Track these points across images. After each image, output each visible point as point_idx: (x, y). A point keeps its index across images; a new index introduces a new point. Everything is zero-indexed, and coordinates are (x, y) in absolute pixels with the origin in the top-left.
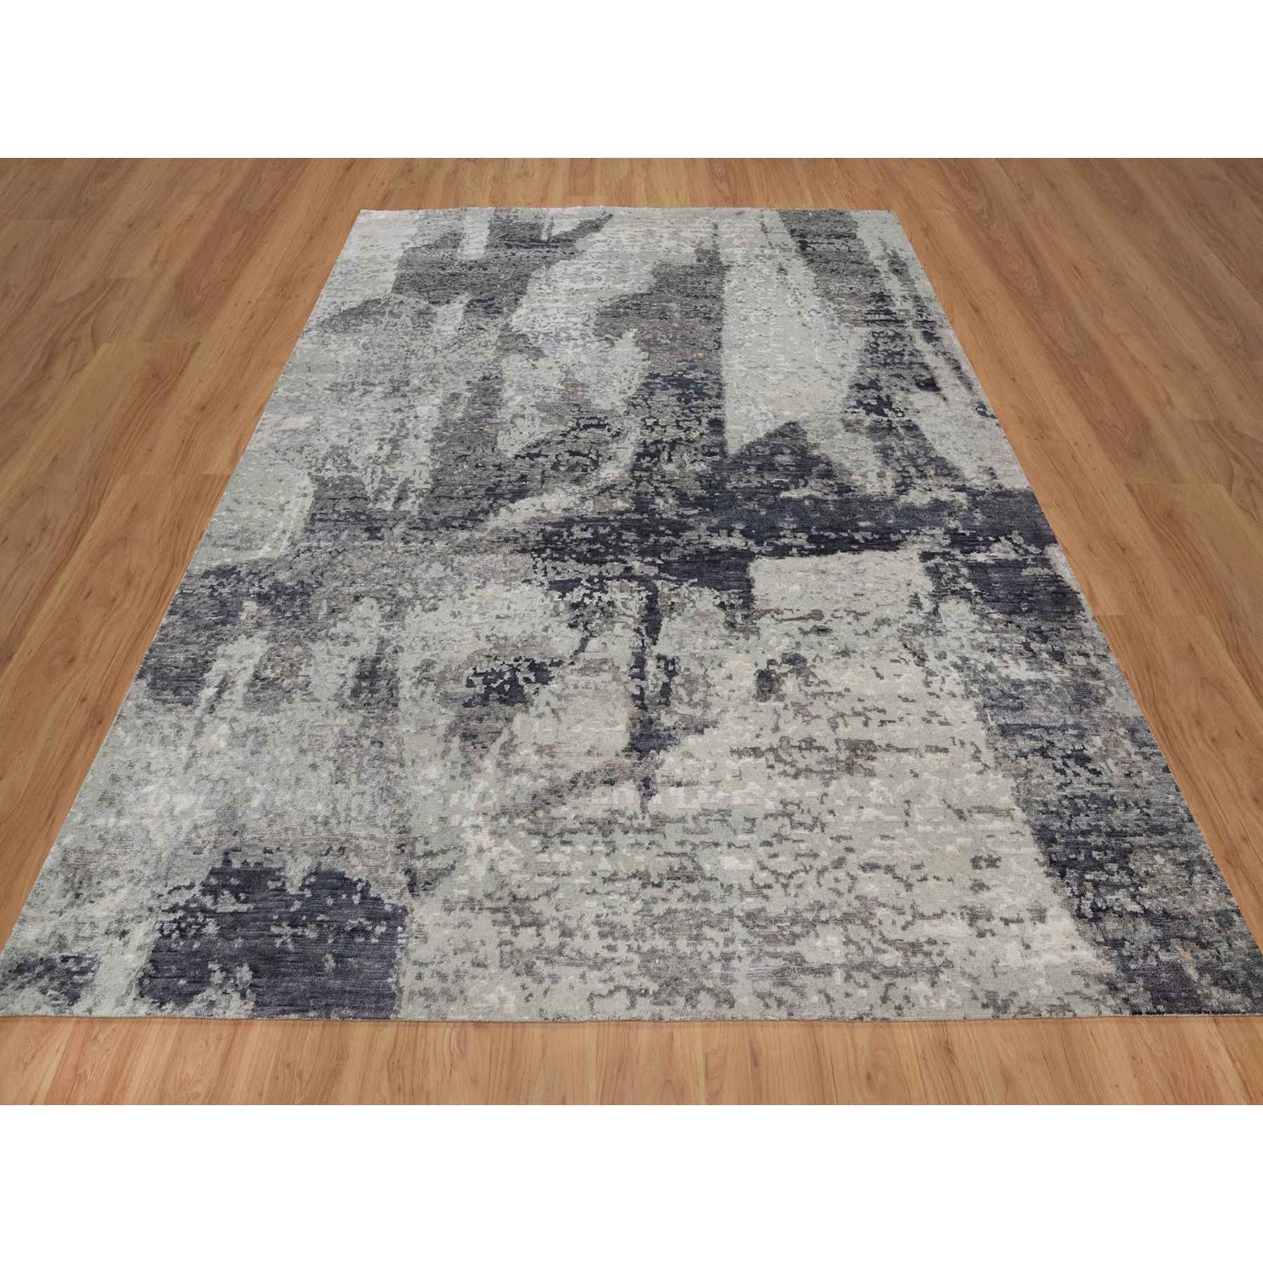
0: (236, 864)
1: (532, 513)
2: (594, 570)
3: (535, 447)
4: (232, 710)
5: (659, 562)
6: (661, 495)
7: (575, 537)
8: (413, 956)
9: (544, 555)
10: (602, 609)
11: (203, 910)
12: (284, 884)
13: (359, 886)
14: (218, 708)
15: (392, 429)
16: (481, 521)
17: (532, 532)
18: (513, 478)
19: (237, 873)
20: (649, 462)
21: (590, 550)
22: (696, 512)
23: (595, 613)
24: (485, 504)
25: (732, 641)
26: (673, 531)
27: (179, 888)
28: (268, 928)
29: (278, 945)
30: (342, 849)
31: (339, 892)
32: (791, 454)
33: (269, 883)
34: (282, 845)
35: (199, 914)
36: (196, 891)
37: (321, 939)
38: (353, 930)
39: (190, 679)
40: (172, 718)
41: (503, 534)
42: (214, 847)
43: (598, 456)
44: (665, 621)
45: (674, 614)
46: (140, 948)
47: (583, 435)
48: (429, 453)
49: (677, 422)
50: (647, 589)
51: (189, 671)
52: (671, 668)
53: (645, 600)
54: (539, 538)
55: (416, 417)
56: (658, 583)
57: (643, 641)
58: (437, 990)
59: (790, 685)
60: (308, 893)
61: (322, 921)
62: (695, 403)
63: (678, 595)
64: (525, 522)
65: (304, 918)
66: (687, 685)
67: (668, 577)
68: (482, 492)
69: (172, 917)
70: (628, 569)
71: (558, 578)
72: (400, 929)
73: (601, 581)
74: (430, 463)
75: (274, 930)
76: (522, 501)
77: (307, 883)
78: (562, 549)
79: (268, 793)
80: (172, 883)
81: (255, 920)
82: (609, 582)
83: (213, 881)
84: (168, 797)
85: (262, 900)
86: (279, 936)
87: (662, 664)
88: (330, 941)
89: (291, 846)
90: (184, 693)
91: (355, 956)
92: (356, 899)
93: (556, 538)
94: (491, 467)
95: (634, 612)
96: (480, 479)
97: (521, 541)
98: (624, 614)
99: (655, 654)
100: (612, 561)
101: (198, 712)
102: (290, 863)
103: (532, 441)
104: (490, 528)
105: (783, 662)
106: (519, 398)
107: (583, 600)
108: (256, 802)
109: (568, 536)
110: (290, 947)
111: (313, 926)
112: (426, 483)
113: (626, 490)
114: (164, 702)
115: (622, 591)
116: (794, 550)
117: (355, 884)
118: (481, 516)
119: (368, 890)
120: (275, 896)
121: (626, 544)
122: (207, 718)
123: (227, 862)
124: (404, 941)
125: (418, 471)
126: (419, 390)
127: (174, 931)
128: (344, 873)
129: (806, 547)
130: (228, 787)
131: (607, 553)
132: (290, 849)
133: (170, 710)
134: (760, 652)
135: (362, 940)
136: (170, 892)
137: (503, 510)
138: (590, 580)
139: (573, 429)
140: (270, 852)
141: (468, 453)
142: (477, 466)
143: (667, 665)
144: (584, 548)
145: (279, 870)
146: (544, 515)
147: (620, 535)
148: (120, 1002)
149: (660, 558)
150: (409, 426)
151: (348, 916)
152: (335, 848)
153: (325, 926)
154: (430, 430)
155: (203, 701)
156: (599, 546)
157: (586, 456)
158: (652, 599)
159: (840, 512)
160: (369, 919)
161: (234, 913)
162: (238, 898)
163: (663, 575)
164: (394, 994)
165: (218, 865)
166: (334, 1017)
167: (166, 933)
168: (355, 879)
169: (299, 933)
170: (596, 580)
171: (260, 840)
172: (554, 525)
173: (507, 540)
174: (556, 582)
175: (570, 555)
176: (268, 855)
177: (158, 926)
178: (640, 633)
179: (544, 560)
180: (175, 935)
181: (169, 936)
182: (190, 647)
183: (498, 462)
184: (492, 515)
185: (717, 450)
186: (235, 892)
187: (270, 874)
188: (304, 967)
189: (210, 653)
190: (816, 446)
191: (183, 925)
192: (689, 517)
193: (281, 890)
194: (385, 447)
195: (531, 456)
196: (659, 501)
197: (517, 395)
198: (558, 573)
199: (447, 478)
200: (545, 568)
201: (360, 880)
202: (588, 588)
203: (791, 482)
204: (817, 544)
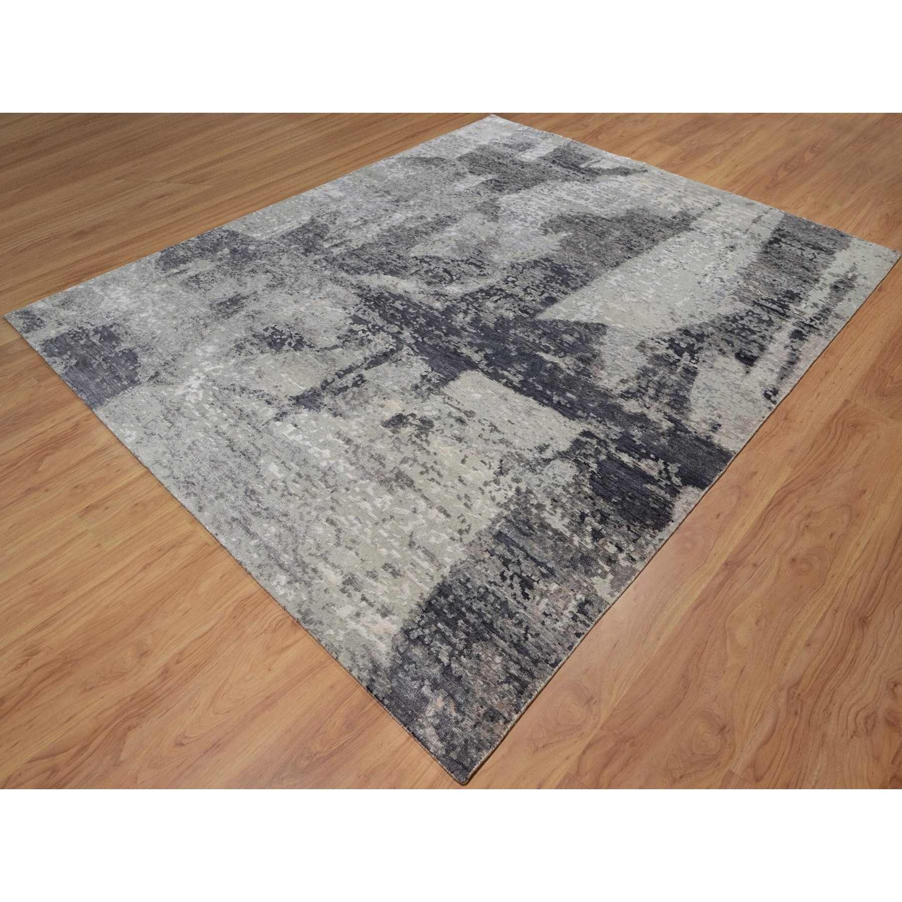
3: (430, 258)
5: (420, 339)
6: (466, 313)
9: (367, 303)
20: (482, 296)
22: (474, 331)
26: (448, 332)
32: (577, 338)
43: (458, 279)
47: (464, 266)
49: (528, 287)
62: (553, 285)
103: (433, 255)
106: (453, 234)
112: (357, 245)
113: (450, 300)
116: (504, 380)
126: (408, 206)
129: (514, 383)
139: (462, 261)
147: (417, 317)
149: (423, 338)
157: (451, 275)
159: (564, 381)
179: (365, 305)
185: (532, 312)
190: (601, 344)
195: (422, 261)
196: (461, 315)
197: (455, 232)
203: (554, 351)
204: (523, 386)
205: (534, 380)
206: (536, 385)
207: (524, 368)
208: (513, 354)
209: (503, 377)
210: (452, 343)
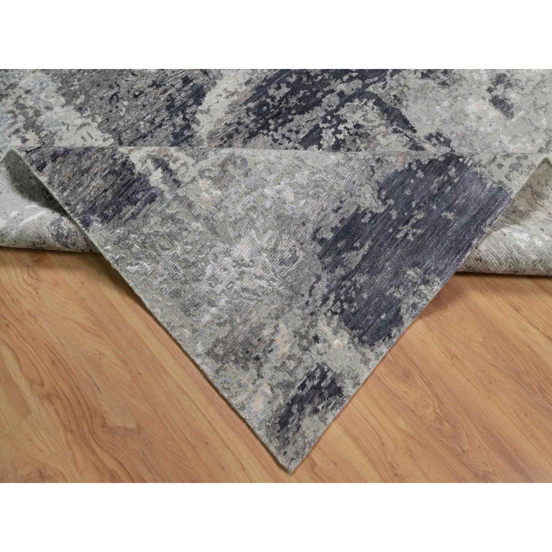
0: (329, 236)
1: (225, 103)
2: (318, 112)
4: (191, 168)
8: (484, 162)
10: (356, 134)
11: (344, 278)
12: (371, 212)
13: (414, 167)
14: (179, 177)
15: (15, 116)
16: (192, 136)
17: (242, 116)
18: (178, 86)
19: (336, 239)
23: (354, 141)
24: (179, 120)
25: (455, 94)
27: (312, 287)
28: (395, 239)
29: (412, 239)
30: (378, 160)
31: (407, 182)
33: (363, 220)
34: (341, 197)
35: (343, 283)
36: (325, 276)
37: (430, 212)
38: (439, 190)
39: (128, 185)
40: (154, 220)
41: (221, 134)
42: (302, 244)
44: (403, 111)
45: (404, 103)
46: (335, 333)
48: (78, 114)
51: (119, 181)
52: (442, 139)
53: (375, 107)
54: (253, 117)
55: (28, 92)
56: (371, 89)
57: (406, 135)
58: (515, 161)
59: (513, 96)
60: (391, 202)
61: (417, 204)
63: (391, 88)
64: (227, 113)
65: (406, 214)
66: (464, 143)
67: (371, 80)
68: (164, 114)
69: (330, 302)
71: (301, 136)
72: (461, 160)
73: (333, 117)
74: (89, 120)
75: (400, 235)
76: (206, 99)
77: (383, 198)
79: (290, 185)
80: (305, 290)
81: (381, 245)
82: (339, 113)
83: (328, 260)
84: (228, 260)
85: (371, 232)
86: (407, 235)
87: (434, 141)
88: (435, 207)
89: (347, 192)
90: (139, 196)
91: (457, 199)
92: (420, 174)
93: (265, 108)
94: (148, 90)
95: (378, 121)
96: (152, 105)
97: (241, 128)
98: (375, 127)
99: (422, 138)
100: (324, 96)
101: (168, 196)
102: (360, 201)
104: (204, 137)
105: (495, 85)
107: (336, 138)
108: (289, 196)
109: (273, 100)
110: (419, 231)
111: (416, 211)
114: (134, 216)
115: (354, 113)
117: (410, 168)
118: (187, 133)
119: (421, 164)
120: (375, 223)
121: (319, 78)
122: (180, 192)
123: (322, 241)
124: (471, 162)
125: (86, 136)
127: (342, 306)
128: (396, 171)
130: (260, 209)
131: (314, 94)
132: (349, 194)
133: (145, 216)
134: (477, 89)
135: (449, 188)
136: (310, 295)
137: (198, 116)
138: (325, 121)
140: (339, 208)
141: (114, 92)
142: (136, 97)
143: (437, 139)
144: (293, 101)
145: (358, 209)
146: (235, 98)
148: (366, 361)
150: (29, 103)
151: (427, 187)
152: (374, 164)
153: (422, 204)
154: (54, 94)
155: (162, 187)
156: (302, 92)
158: (379, 102)
160: (440, 175)
161: (364, 258)
162: (356, 249)
163: (367, 81)
164: (499, 187)
165: (319, 249)
166: (487, 230)
167: (339, 311)
168: (407, 166)
169: (415, 222)
171: (323, 210)
172: (252, 99)
174: (304, 140)
175: (290, 113)
176: (340, 211)
177: (329, 314)
178: (399, 131)
180: (346, 306)
181: (343, 310)
182: (95, 170)
183: (150, 82)
184: (194, 126)
186: (350, 248)
187: (356, 216)
188: (440, 231)
189: (117, 157)
191: (343, 298)
193: (374, 216)
194: (27, 136)
198: (297, 132)
199: (121, 123)
200: (284, 136)
201: (410, 164)
202: (330, 128)
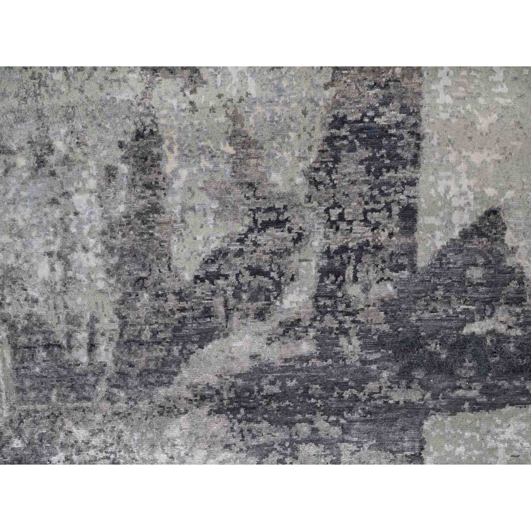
1: (222, 361)
2: (284, 433)
3: (213, 262)
5: (342, 421)
6: (345, 332)
7: (264, 393)
9: (239, 416)
15: (55, 235)
16: (175, 374)
17: (225, 386)
18: (197, 313)
20: (333, 283)
21: (279, 409)
22: (378, 356)
24: (176, 350)
26: (356, 381)
32: (485, 265)
41: (199, 390)
43: (281, 274)
47: (262, 239)
48: (104, 276)
49: (365, 212)
50: (332, 454)
54: (232, 394)
55: (76, 213)
56: (342, 446)
62: (386, 176)
64: (216, 375)
68: (169, 334)
70: (315, 430)
71: (254, 442)
73: (291, 446)
74: (110, 290)
76: (210, 345)
78: (254, 408)
82: (298, 446)
93: (248, 394)
94: (171, 296)
96: (165, 316)
97: (216, 397)
100: (300, 422)
103: (207, 251)
104: (185, 383)
106: (184, 173)
109: (259, 391)
112: (112, 321)
113: (310, 326)
116: (466, 405)
118: (174, 368)
121: (313, 400)
126: (66, 160)
129: (479, 400)
131: (295, 413)
137: (193, 358)
138: (282, 444)
139: (251, 230)
141: (143, 274)
142: (157, 296)
144: (275, 405)
146: (233, 364)
147: (307, 388)
149: (343, 417)
150: (73, 229)
154: (96, 235)
156: (287, 403)
157: (266, 274)
159: (519, 352)
163: (346, 437)
170: (287, 444)
172: (243, 377)
173: (203, 398)
174: (253, 447)
175: (262, 415)
179: (240, 421)
183: (178, 288)
184: (183, 365)
185: (404, 261)
190: (514, 250)
192: (371, 362)
194: (56, 266)
195: (212, 277)
196: (343, 341)
197: (181, 167)
198: (254, 437)
199: (131, 314)
200: (241, 431)
203: (478, 311)
204: (490, 395)
205: (492, 378)
206: (500, 383)
207: (470, 369)
208: (444, 356)
209: (462, 400)
210: (376, 396)
